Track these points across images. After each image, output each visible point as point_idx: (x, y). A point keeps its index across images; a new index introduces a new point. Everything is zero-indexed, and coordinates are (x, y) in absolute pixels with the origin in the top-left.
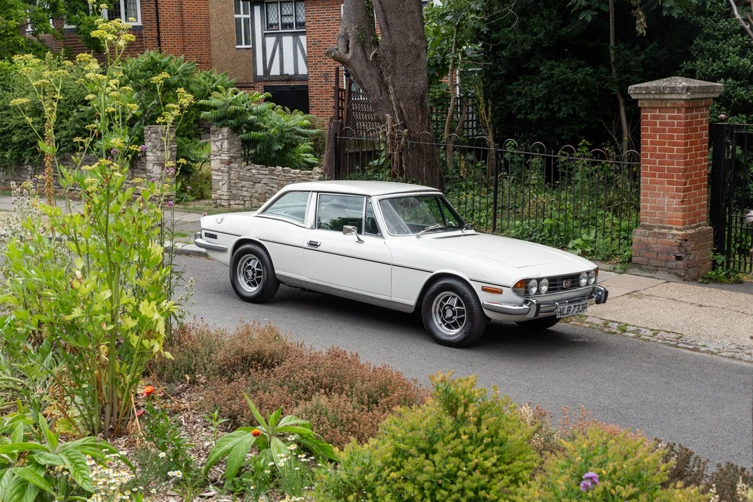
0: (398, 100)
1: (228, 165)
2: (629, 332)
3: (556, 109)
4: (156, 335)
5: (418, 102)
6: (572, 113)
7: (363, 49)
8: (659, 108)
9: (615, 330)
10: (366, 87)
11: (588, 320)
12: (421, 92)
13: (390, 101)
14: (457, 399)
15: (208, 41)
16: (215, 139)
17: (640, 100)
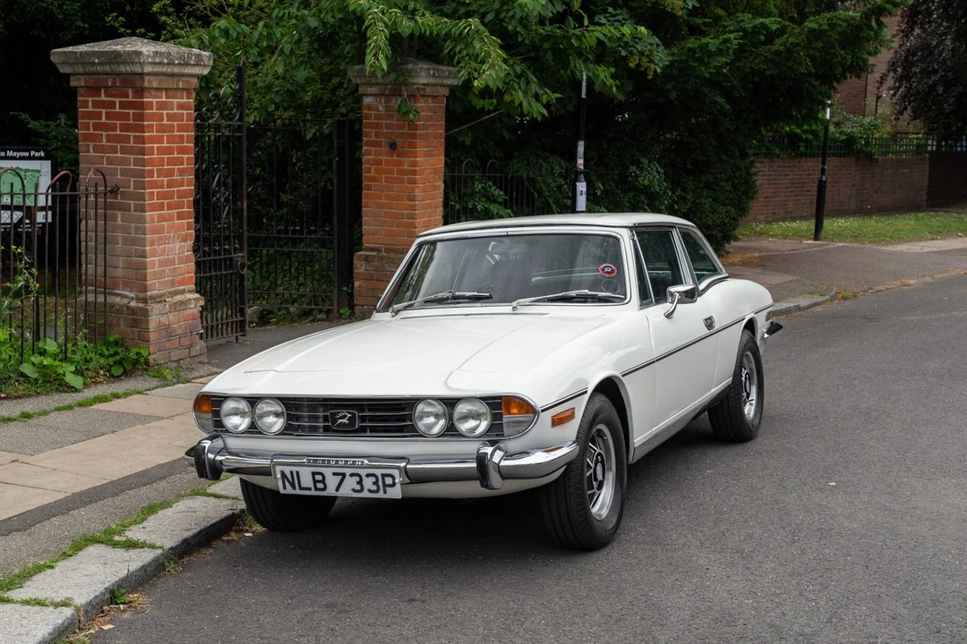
17: (149, 74)
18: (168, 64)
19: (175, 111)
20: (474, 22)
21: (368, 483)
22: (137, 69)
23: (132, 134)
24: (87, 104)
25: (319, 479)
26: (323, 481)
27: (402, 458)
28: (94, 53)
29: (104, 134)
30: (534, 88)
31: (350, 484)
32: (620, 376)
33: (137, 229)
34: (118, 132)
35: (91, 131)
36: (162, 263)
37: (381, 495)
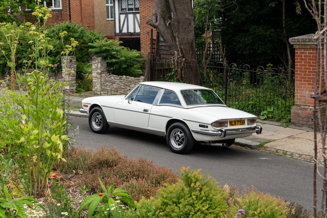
0: (181, 44)
1: (100, 75)
2: (288, 155)
3: (257, 49)
4: (59, 151)
5: (190, 45)
6: (264, 50)
7: (164, 20)
8: (304, 49)
9: (281, 154)
10: (165, 38)
11: (268, 149)
12: (191, 41)
13: (177, 45)
14: (191, 180)
15: (93, 17)
16: (94, 63)
32: (100, 106)
36: (301, 96)
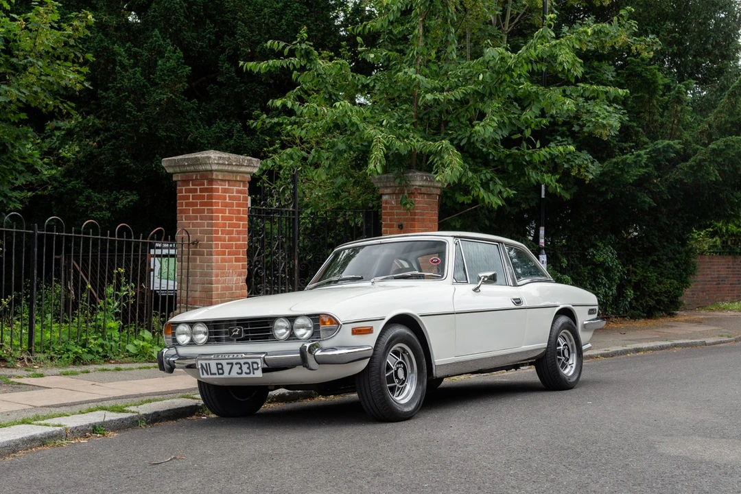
17: (216, 171)
18: (228, 164)
19: (235, 194)
20: (446, 143)
21: (245, 368)
22: (208, 168)
23: (206, 208)
24: (182, 191)
25: (220, 368)
26: (222, 369)
27: (264, 353)
28: (185, 159)
29: (191, 208)
30: (499, 187)
31: (236, 369)
32: (418, 316)
33: (208, 266)
34: (199, 207)
35: (184, 208)
36: (223, 289)
37: (251, 375)
